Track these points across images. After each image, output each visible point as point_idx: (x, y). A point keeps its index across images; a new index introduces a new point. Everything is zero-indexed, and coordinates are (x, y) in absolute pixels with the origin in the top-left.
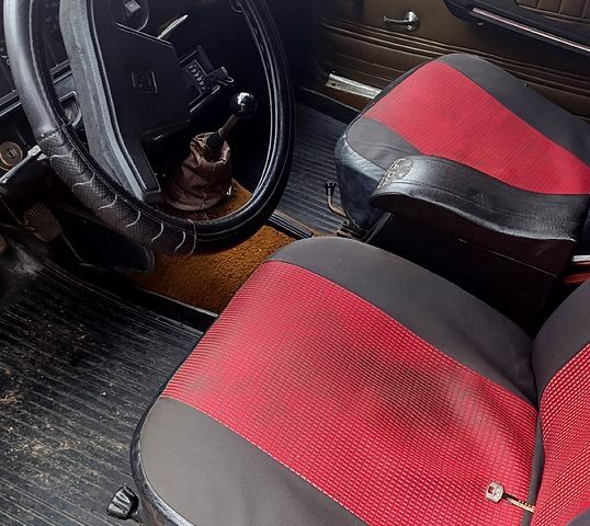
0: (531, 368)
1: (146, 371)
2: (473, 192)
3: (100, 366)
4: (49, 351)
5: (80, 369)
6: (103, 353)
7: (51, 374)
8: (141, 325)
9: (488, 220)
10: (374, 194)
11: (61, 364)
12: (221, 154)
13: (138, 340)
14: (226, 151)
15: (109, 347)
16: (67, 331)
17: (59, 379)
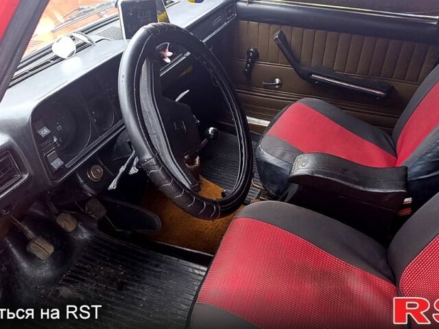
0: (388, 263)
1: (162, 289)
2: (345, 170)
3: (135, 289)
4: (104, 283)
5: (124, 292)
6: (136, 281)
7: (108, 297)
8: (155, 262)
9: (356, 184)
10: (291, 175)
11: (113, 290)
12: (195, 161)
13: (154, 271)
14: (197, 159)
15: (139, 277)
16: (113, 271)
17: (113, 299)
